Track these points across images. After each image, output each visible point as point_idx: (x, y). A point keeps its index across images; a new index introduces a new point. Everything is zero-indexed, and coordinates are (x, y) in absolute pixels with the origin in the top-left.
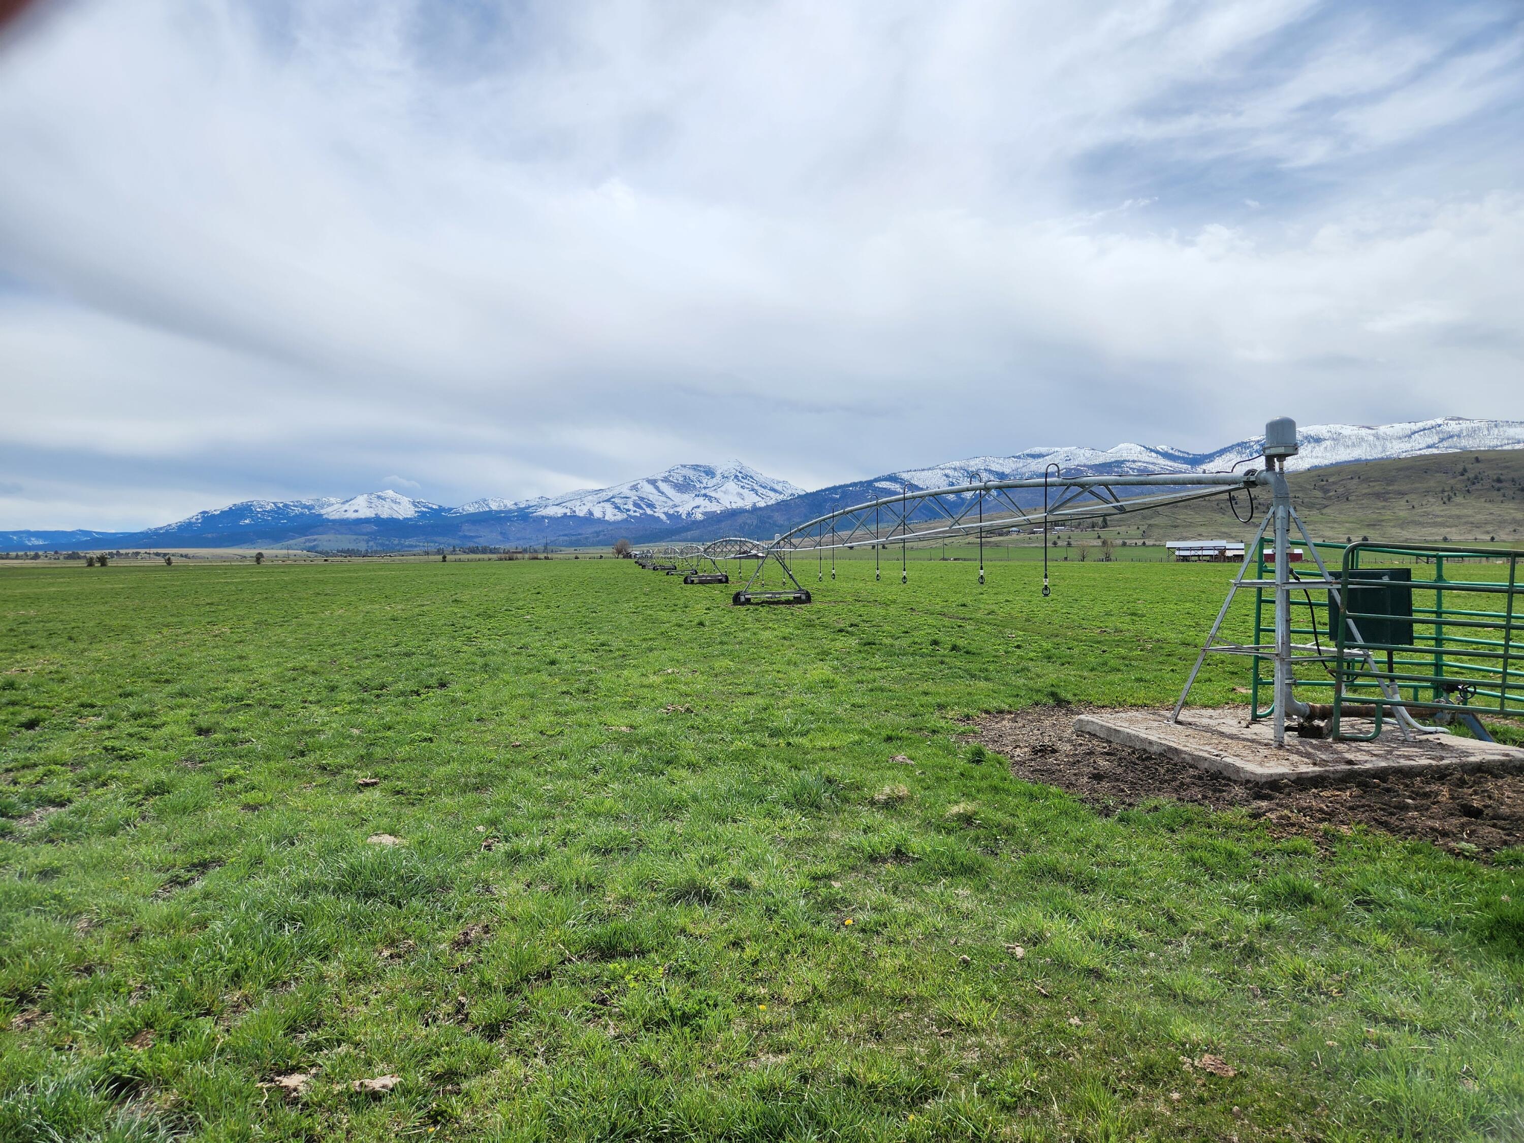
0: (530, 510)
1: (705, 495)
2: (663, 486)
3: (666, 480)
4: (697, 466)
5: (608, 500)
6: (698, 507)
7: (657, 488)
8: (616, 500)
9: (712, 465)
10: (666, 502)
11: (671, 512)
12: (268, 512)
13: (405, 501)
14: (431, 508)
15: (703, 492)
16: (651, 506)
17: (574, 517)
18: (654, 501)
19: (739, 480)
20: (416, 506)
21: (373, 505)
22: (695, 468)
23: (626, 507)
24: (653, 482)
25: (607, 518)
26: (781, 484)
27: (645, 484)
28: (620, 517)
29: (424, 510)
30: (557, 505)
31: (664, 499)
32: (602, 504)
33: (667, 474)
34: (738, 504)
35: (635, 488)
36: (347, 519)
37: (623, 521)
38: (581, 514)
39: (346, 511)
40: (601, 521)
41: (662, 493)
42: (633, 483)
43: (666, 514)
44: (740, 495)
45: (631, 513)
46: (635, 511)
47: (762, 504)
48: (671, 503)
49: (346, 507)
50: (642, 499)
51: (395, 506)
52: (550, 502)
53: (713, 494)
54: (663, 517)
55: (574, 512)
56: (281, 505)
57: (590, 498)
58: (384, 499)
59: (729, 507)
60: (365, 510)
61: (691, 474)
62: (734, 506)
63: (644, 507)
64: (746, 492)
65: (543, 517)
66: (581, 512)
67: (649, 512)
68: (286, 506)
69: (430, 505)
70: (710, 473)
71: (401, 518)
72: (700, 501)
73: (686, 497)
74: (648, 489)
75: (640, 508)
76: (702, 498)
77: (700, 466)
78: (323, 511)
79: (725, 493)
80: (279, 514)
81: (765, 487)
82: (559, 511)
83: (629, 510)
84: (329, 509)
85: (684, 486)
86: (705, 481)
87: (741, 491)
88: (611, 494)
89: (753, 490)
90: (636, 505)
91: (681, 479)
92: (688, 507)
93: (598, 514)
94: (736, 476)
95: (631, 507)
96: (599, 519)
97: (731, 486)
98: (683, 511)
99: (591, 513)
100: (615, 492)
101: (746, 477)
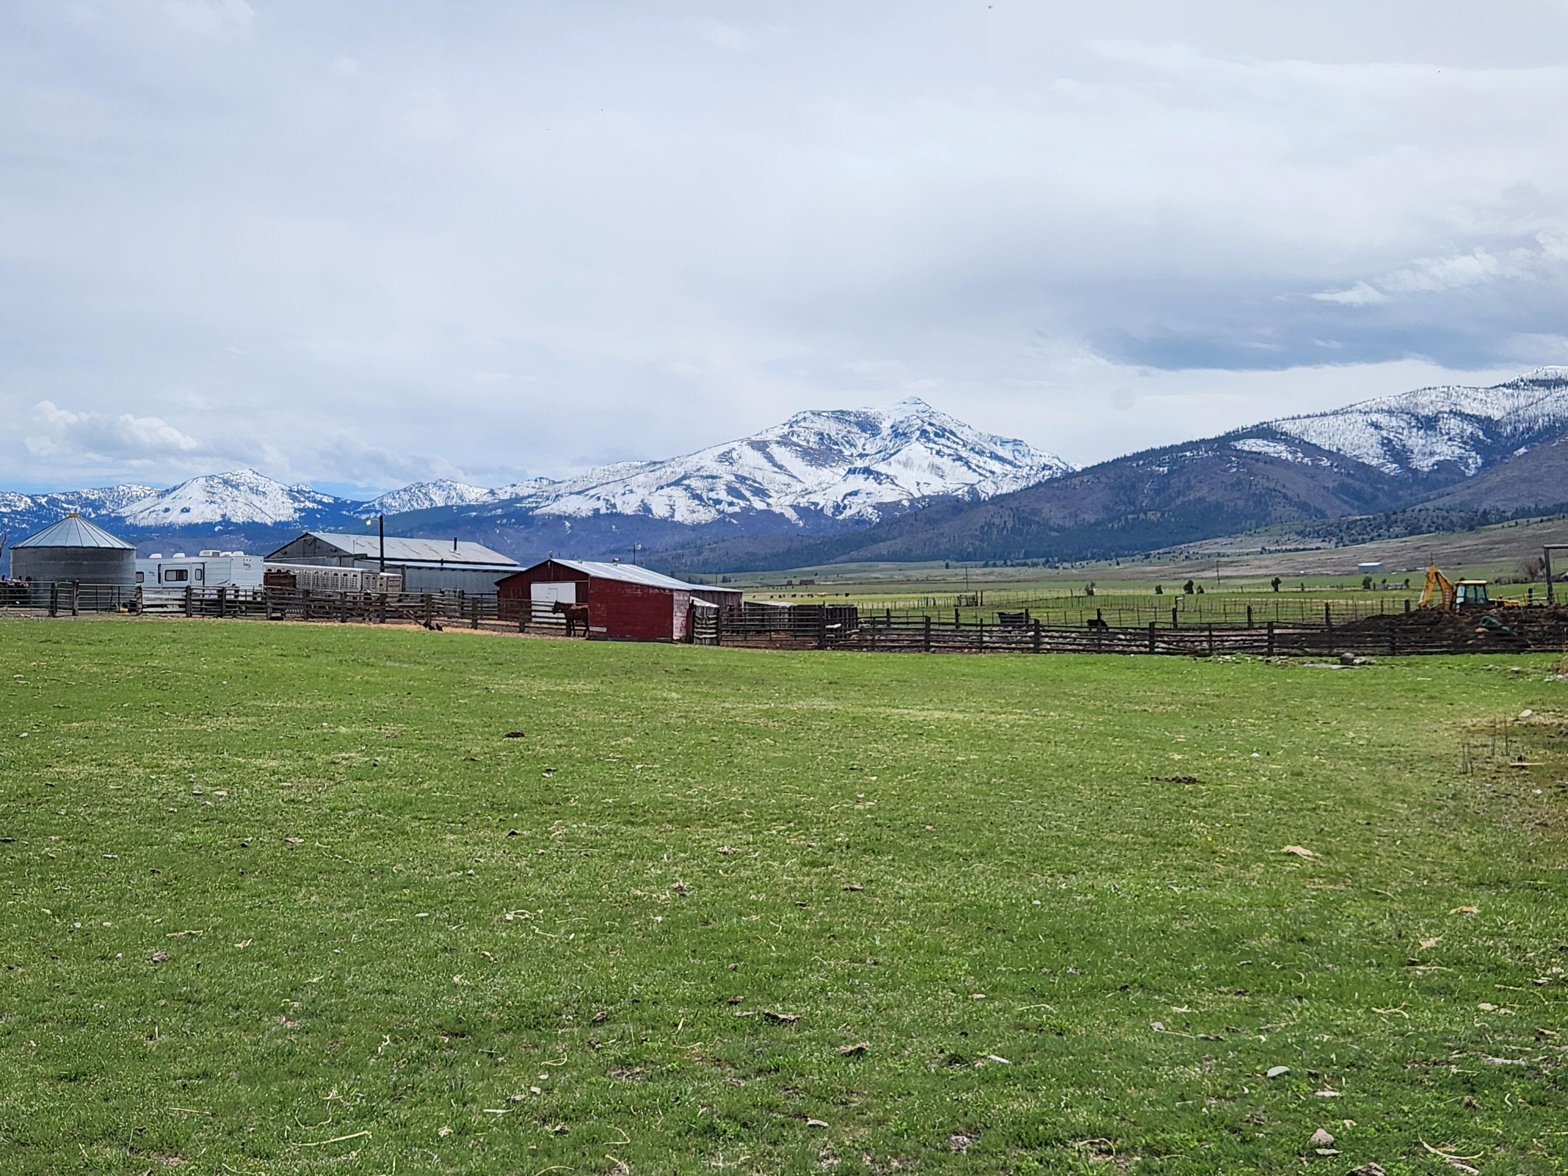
0: (526, 504)
1: (867, 471)
2: (779, 453)
3: (784, 441)
4: (842, 412)
5: (677, 483)
6: (854, 493)
7: (770, 458)
8: (693, 483)
9: (871, 412)
10: (788, 485)
11: (803, 502)
12: (21, 513)
13: (274, 489)
14: (320, 502)
15: (859, 464)
16: (761, 492)
17: (614, 516)
18: (766, 486)
19: (929, 440)
20: (294, 499)
21: (217, 498)
22: (840, 416)
23: (713, 495)
24: (761, 446)
25: (678, 518)
26: (1009, 446)
27: (748, 451)
28: (705, 515)
29: (311, 505)
30: (579, 493)
31: (786, 479)
32: (667, 490)
33: (786, 430)
34: (936, 487)
35: (726, 458)
36: (171, 525)
37: (714, 522)
38: (629, 511)
39: (167, 510)
40: (668, 524)
41: (781, 467)
42: (725, 448)
43: (796, 508)
44: (935, 468)
45: (724, 507)
46: (731, 504)
47: (988, 489)
48: (799, 487)
49: (167, 502)
50: (742, 479)
51: (255, 499)
52: (563, 489)
53: (882, 468)
54: (791, 514)
55: (614, 506)
56: (44, 500)
57: (641, 478)
58: (236, 487)
59: (917, 495)
60: (202, 507)
61: (832, 428)
62: (927, 491)
63: (748, 494)
64: (945, 463)
65: (560, 519)
66: (628, 506)
67: (759, 505)
68: (52, 501)
69: (318, 497)
70: (868, 426)
71: (269, 522)
72: (858, 482)
73: (826, 474)
74: (751, 461)
75: (742, 497)
76: (861, 477)
77: (849, 413)
78: (124, 512)
79: (905, 465)
80: (41, 518)
81: (981, 453)
82: (582, 507)
83: (718, 502)
84: (136, 507)
85: (821, 452)
86: (861, 442)
87: (938, 460)
88: (680, 472)
89: (960, 458)
90: (731, 491)
91: (813, 439)
92: (836, 494)
93: (660, 510)
94: (924, 433)
95: (723, 495)
96: (665, 520)
97: (916, 450)
98: (825, 501)
99: (646, 508)
100: (690, 465)
101: (942, 433)
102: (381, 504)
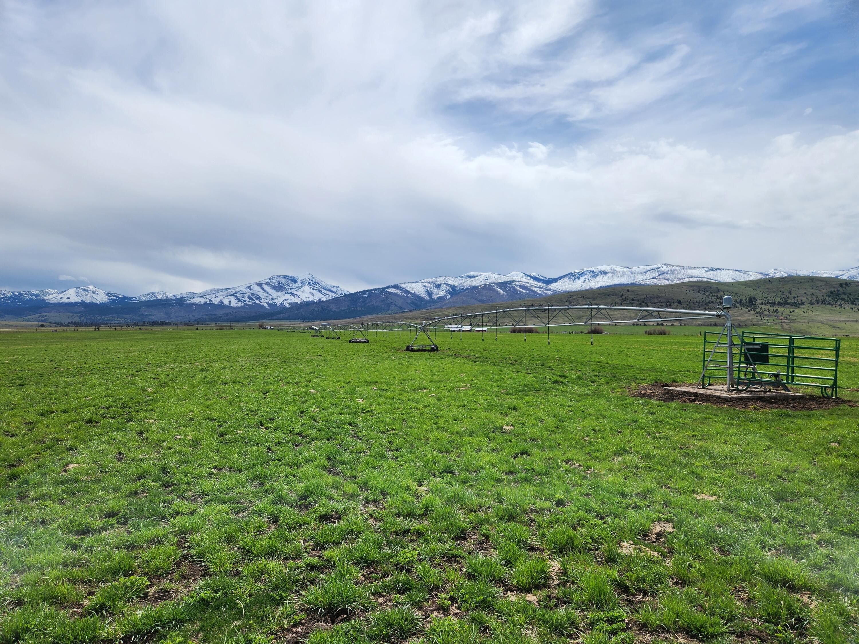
0: (184, 300)
1: (291, 293)
2: (266, 287)
3: (267, 284)
4: (286, 276)
5: (232, 295)
6: (287, 300)
7: (262, 288)
8: (238, 295)
9: (295, 276)
10: (267, 297)
11: (271, 302)
12: (8, 298)
13: (101, 292)
14: (118, 297)
15: (290, 291)
16: (259, 299)
17: (211, 304)
18: (260, 296)
19: (311, 285)
20: (108, 296)
21: (80, 295)
22: (285, 277)
23: (243, 299)
24: (260, 285)
25: (232, 305)
26: (335, 288)
27: (255, 286)
28: (240, 304)
29: (114, 298)
30: (200, 297)
31: (267, 295)
32: (229, 297)
33: (268, 280)
34: (311, 298)
35: (249, 288)
36: (62, 303)
37: (241, 307)
38: (216, 303)
39: (61, 298)
40: (228, 307)
41: (266, 291)
42: (249, 285)
43: (267, 303)
44: (311, 293)
45: (247, 302)
46: (249, 302)
47: (324, 299)
48: (271, 297)
49: (62, 295)
50: (253, 294)
51: (94, 296)
52: (196, 296)
53: (296, 293)
54: (266, 305)
55: (212, 301)
56: (17, 294)
57: (221, 293)
58: (87, 291)
59: (305, 300)
60: (74, 297)
61: (283, 281)
62: (308, 300)
63: (254, 299)
64: (315, 292)
65: (192, 304)
66: (216, 301)
67: (257, 302)
68: (20, 294)
69: (118, 295)
70: (294, 280)
71: (98, 303)
72: (288, 296)
73: (279, 294)
74: (257, 288)
75: (253, 300)
76: (289, 295)
77: (288, 276)
78: (46, 298)
79: (303, 292)
80: (16, 299)
81: (326, 289)
82: (202, 301)
83: (245, 301)
84: (50, 297)
85: (278, 287)
86: (291, 285)
87: (312, 291)
88: (234, 291)
89: (319, 291)
90: (249, 298)
91: (277, 283)
92: (281, 300)
93: (226, 302)
94: (309, 283)
95: (246, 299)
96: (227, 306)
97: (306, 288)
98: (278, 302)
99: (222, 302)
100: (237, 290)
101: (315, 283)
102: (139, 298)
